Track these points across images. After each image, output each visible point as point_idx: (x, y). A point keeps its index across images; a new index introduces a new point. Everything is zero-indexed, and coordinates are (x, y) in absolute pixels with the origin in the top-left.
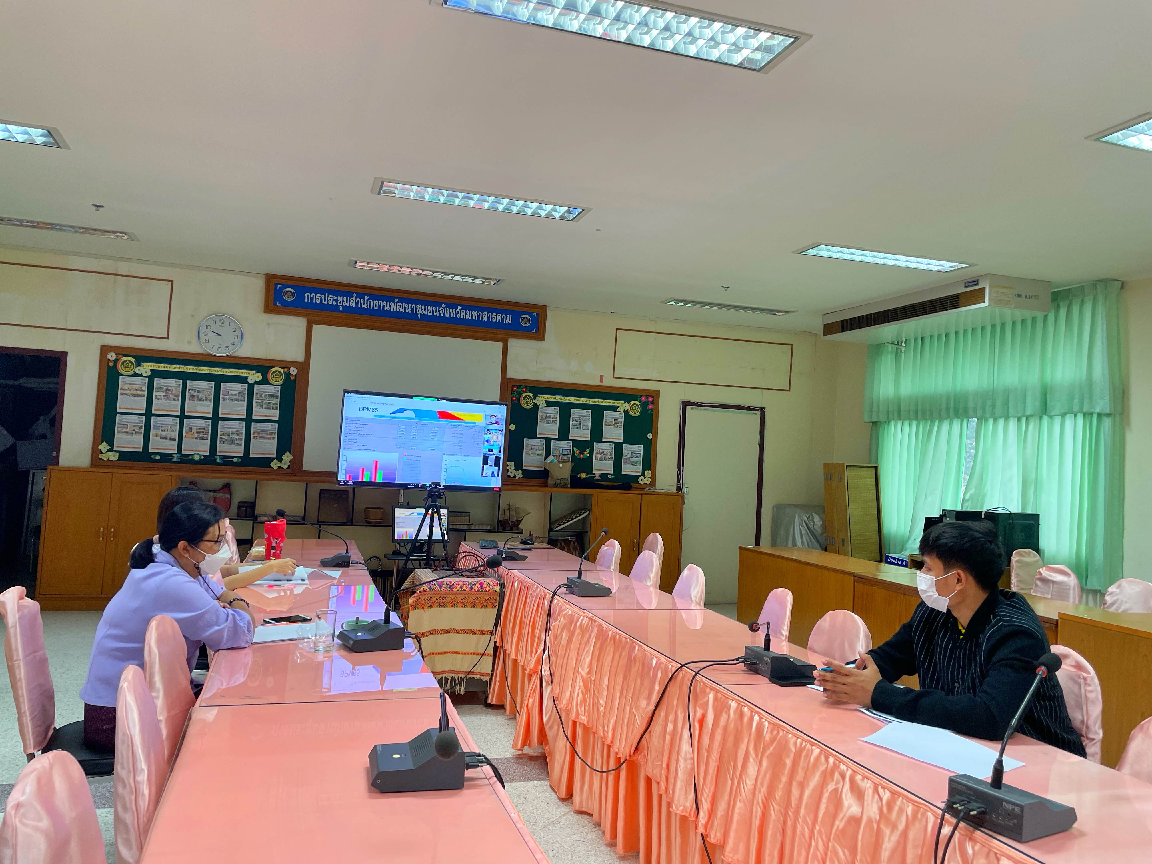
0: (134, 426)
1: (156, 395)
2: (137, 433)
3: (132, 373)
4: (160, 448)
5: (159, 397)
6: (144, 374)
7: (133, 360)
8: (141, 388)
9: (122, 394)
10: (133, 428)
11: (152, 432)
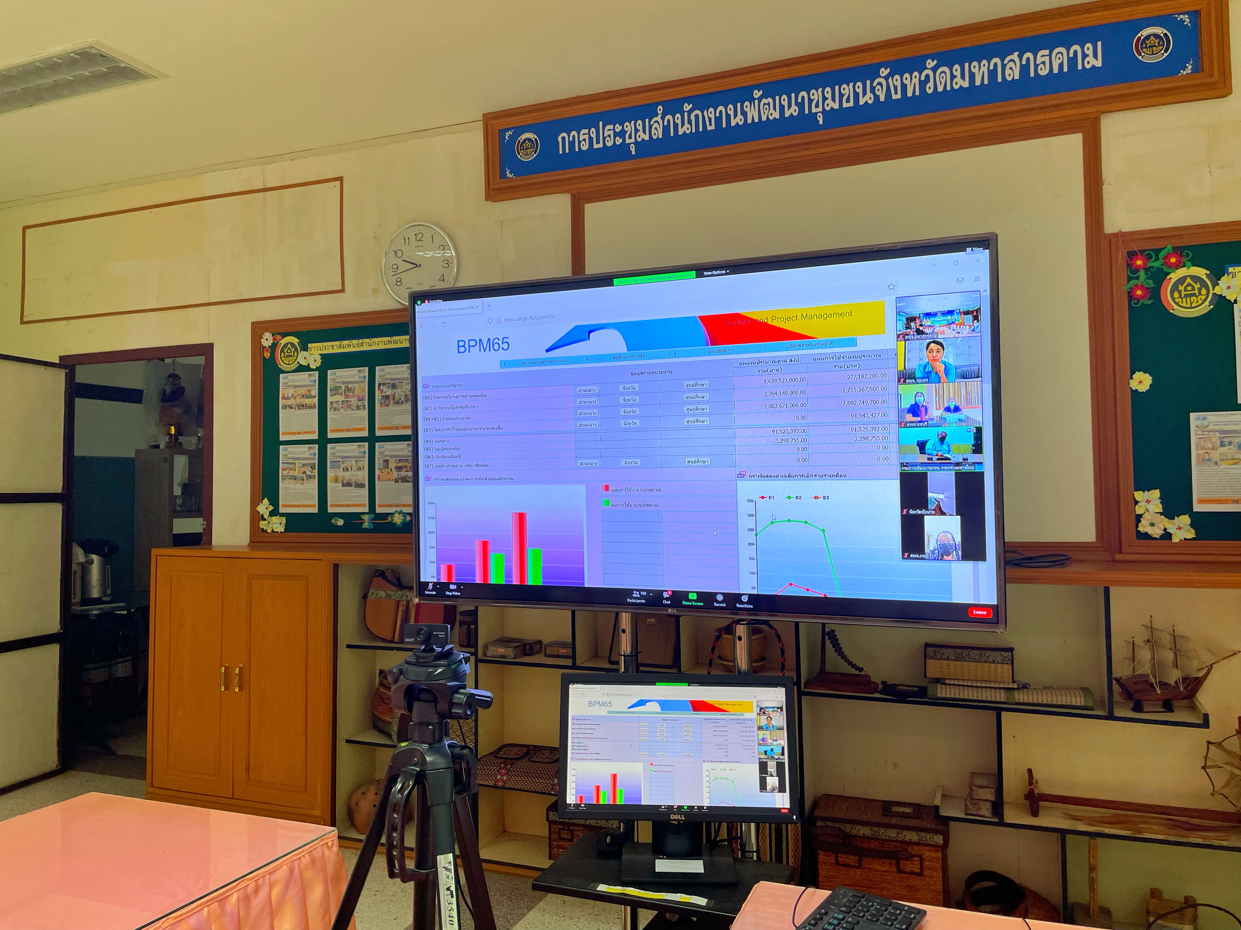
0: (303, 465)
1: (332, 403)
2: (310, 477)
3: (294, 366)
4: (342, 503)
5: (335, 405)
6: (313, 366)
7: (295, 340)
8: (310, 391)
9: (285, 407)
10: (303, 470)
11: (331, 474)
